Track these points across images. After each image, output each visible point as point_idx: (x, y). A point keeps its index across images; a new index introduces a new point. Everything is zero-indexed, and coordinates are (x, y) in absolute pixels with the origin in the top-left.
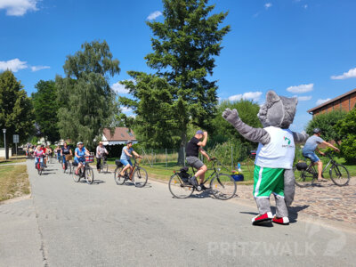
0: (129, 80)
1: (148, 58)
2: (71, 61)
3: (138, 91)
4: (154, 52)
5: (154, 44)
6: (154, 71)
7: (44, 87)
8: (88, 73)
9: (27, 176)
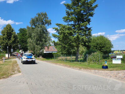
0: (56, 27)
1: (64, 18)
2: (33, 20)
3: (60, 32)
4: (66, 16)
5: (67, 12)
6: (66, 24)
7: (22, 31)
8: (39, 25)
9: (18, 65)
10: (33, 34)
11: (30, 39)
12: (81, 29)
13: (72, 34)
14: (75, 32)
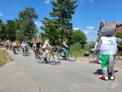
1: (50, 14)
2: (21, 13)
3: (47, 25)
4: (52, 12)
5: (53, 9)
6: (52, 18)
7: (10, 22)
8: (27, 18)
10: (21, 26)
11: (19, 30)
12: (65, 24)
13: (58, 27)
14: (60, 26)
